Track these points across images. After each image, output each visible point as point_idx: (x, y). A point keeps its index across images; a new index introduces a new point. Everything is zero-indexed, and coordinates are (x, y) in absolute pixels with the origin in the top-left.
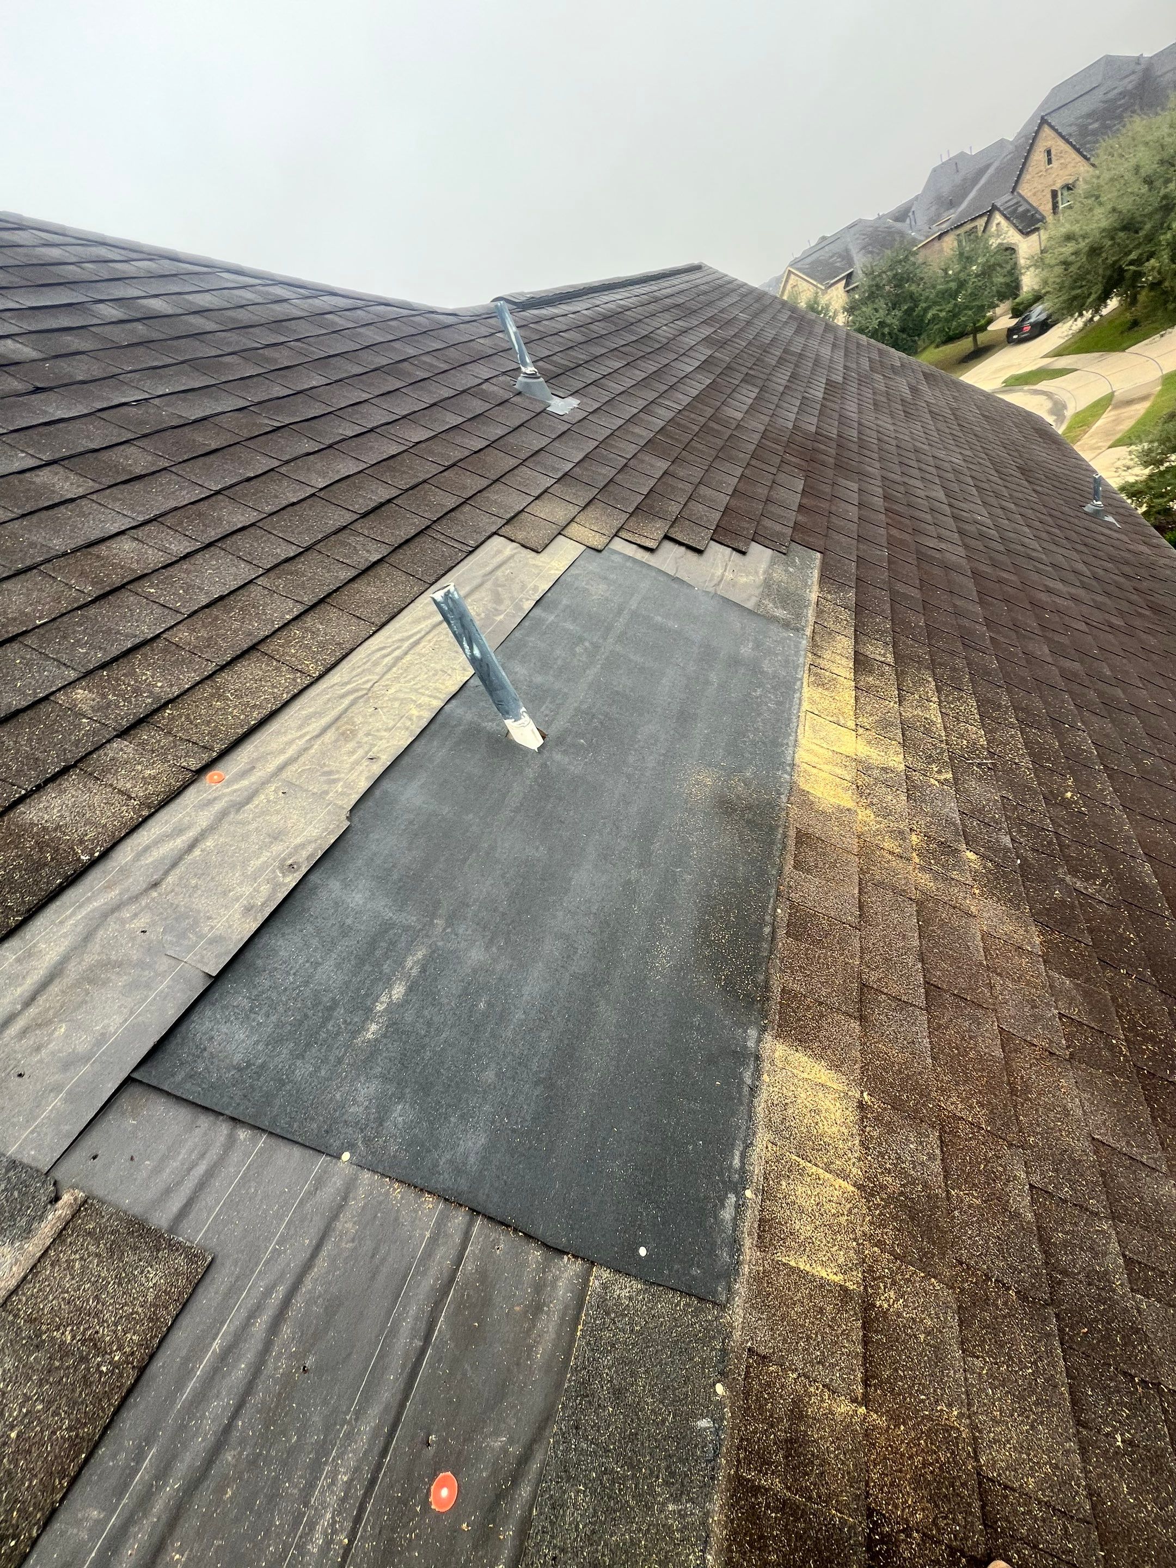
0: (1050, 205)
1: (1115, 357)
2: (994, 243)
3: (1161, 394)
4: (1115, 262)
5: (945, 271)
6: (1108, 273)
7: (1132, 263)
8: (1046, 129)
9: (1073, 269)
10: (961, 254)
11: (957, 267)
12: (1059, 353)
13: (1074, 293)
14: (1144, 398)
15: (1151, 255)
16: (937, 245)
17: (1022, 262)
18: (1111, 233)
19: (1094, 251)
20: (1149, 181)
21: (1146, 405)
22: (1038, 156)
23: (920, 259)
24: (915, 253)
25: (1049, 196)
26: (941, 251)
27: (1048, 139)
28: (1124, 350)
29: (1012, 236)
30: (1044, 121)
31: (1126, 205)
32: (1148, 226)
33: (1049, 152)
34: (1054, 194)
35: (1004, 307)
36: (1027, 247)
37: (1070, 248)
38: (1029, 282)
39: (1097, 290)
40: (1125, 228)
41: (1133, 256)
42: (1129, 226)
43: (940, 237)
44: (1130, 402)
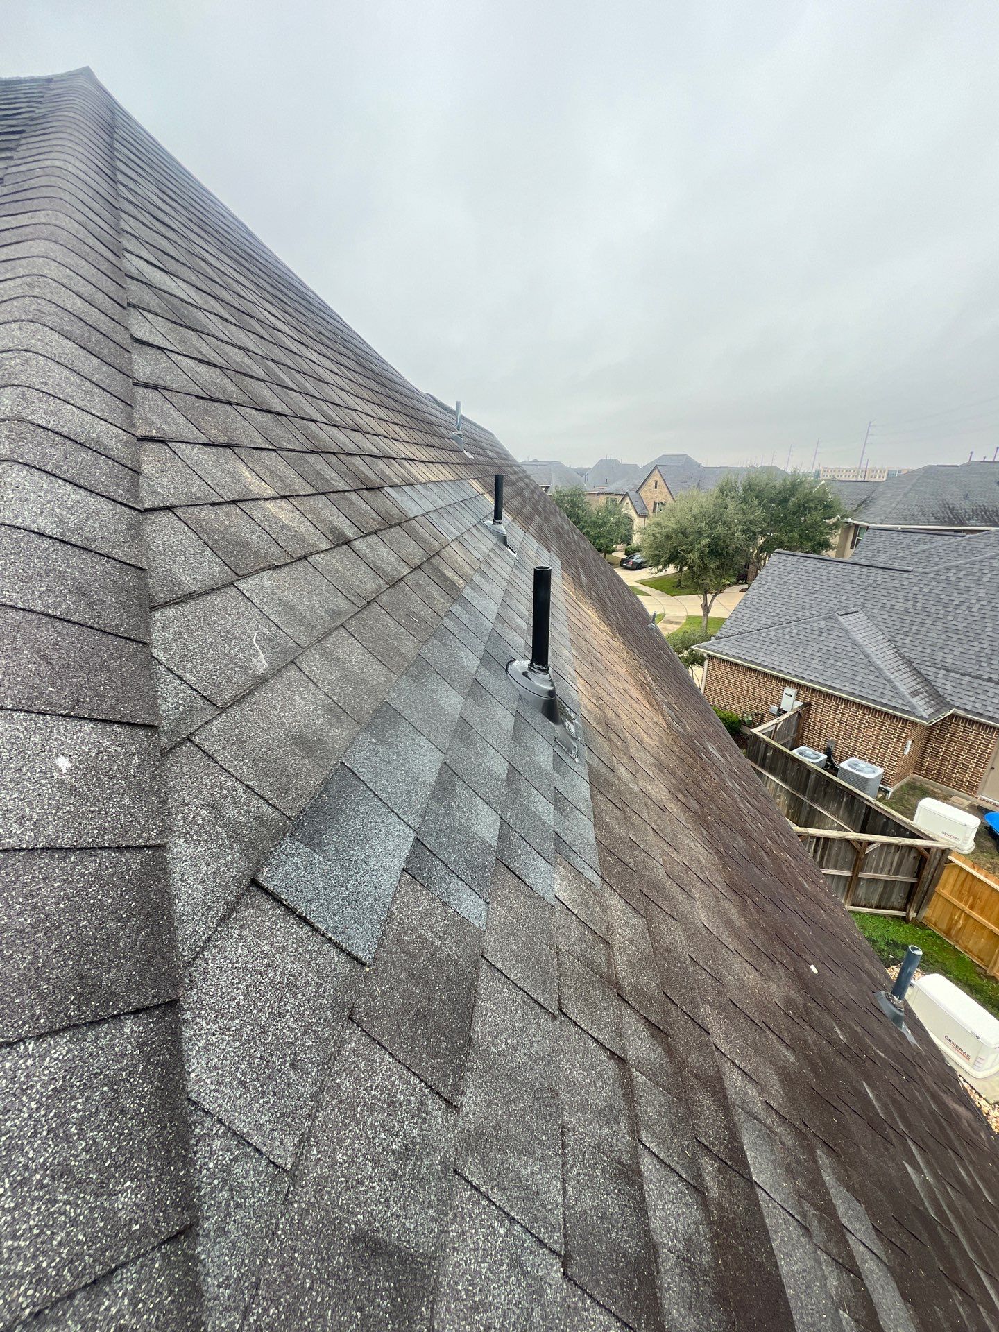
0: (652, 508)
1: (668, 597)
2: (624, 511)
3: (685, 624)
4: (675, 547)
5: (598, 512)
6: (672, 550)
7: (682, 550)
8: (656, 472)
9: (658, 541)
10: (607, 508)
11: (604, 514)
12: (644, 583)
13: (657, 552)
14: (678, 623)
15: (691, 551)
16: (596, 496)
17: (635, 528)
18: (677, 532)
19: (668, 537)
20: (695, 517)
21: (678, 627)
22: (651, 482)
23: (587, 499)
24: (585, 495)
25: (652, 504)
26: (598, 501)
27: (656, 477)
28: (673, 596)
29: (633, 514)
30: (656, 467)
31: (685, 523)
32: (692, 537)
33: (656, 483)
34: (655, 504)
35: (621, 547)
36: (638, 522)
37: (657, 530)
38: (636, 540)
39: (666, 556)
40: (682, 533)
41: (684, 548)
42: (684, 533)
43: (598, 494)
44: (671, 622)
